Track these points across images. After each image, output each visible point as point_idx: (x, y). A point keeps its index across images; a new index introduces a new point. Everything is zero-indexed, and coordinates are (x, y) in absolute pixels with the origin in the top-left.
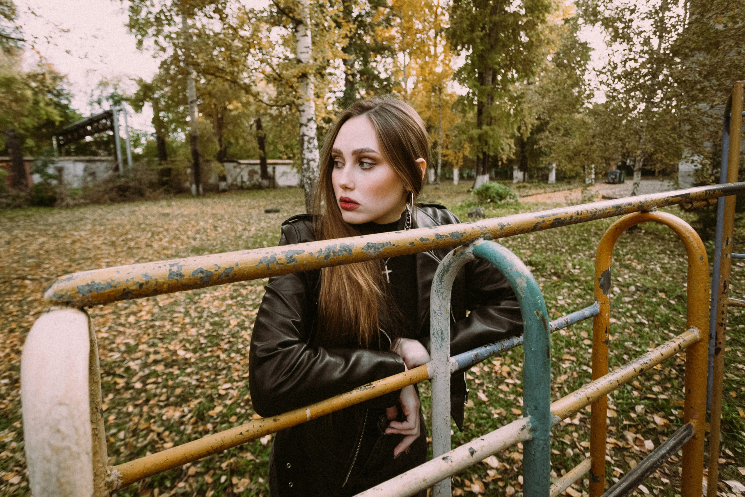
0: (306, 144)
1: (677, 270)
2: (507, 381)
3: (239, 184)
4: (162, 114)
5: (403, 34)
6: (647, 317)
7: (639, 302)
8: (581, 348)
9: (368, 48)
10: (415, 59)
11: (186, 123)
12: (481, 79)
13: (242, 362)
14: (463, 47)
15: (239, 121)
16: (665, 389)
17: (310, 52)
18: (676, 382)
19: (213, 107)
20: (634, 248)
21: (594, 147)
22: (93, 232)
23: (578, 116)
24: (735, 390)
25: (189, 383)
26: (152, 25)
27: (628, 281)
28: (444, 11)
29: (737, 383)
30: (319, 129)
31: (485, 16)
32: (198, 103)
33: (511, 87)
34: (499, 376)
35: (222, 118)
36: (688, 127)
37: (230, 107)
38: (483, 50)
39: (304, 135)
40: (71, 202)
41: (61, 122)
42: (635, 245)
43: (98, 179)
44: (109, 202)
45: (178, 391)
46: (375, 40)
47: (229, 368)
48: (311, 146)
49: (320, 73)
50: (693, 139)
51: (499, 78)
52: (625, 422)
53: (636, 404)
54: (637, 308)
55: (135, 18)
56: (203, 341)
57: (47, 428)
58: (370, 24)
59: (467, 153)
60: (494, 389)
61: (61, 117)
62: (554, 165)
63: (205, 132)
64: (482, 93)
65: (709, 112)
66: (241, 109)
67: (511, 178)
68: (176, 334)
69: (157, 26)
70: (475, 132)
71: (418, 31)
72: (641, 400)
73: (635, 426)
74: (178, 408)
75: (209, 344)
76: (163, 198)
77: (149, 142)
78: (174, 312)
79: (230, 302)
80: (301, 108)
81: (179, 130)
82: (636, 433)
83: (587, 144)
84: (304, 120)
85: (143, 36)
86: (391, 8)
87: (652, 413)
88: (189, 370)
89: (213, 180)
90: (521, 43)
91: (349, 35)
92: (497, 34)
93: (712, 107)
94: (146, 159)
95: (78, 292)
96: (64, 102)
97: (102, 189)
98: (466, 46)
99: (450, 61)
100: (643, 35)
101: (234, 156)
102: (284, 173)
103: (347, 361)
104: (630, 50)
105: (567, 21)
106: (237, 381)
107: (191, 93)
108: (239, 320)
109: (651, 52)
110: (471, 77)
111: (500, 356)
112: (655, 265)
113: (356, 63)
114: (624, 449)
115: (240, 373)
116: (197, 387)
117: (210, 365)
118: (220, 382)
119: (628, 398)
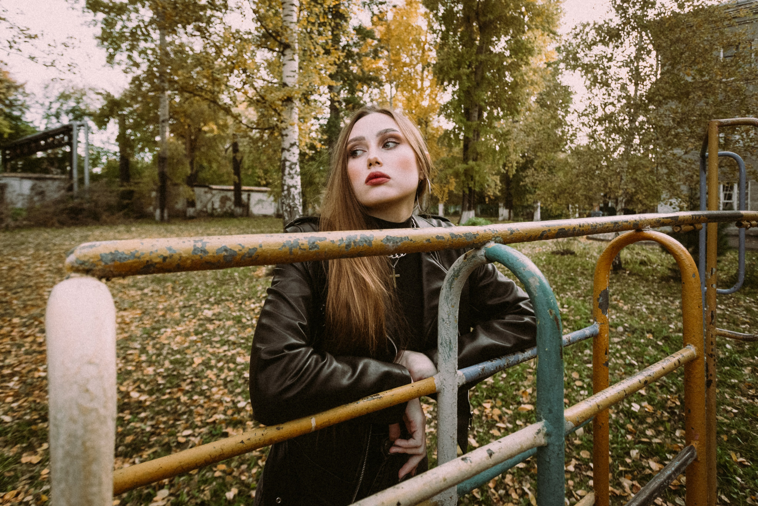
0: (287, 170)
1: (663, 311)
2: (498, 425)
3: (209, 211)
4: (129, 131)
5: (390, 67)
6: (636, 358)
7: (627, 343)
8: (573, 389)
9: (354, 78)
10: (402, 92)
11: (155, 143)
12: (468, 115)
13: (206, 406)
14: (450, 83)
15: (214, 144)
16: (658, 433)
17: (297, 76)
18: (668, 425)
19: (186, 127)
20: (620, 288)
21: (579, 185)
22: (36, 258)
23: (562, 156)
24: (727, 433)
25: (143, 430)
26: (127, 40)
27: (615, 322)
28: (432, 48)
29: (728, 425)
30: (302, 155)
31: (471, 55)
32: (170, 122)
33: (496, 124)
34: (489, 419)
35: (195, 140)
36: (665, 171)
37: (205, 128)
38: (469, 87)
39: (286, 160)
40: (12, 224)
41: (10, 134)
42: (621, 285)
43: (48, 199)
44: (57, 225)
45: (129, 439)
46: (362, 70)
47: (191, 412)
48: (293, 172)
49: (306, 98)
50: (671, 182)
51: (485, 114)
52: (621, 468)
53: (630, 449)
54: (626, 350)
55: (108, 31)
56: (161, 381)
57: (75, 387)
58: (358, 54)
59: (452, 188)
60: (484, 434)
61: (11, 128)
62: (539, 204)
63: (175, 153)
64: (468, 128)
65: (684, 157)
66: (216, 132)
67: (496, 214)
68: (129, 373)
69: (132, 41)
70: (461, 167)
71: (405, 65)
72: (635, 444)
73: (631, 472)
74: (127, 459)
75: (168, 385)
76: (122, 223)
77: (109, 162)
78: (129, 348)
79: (194, 338)
80: (284, 133)
81: (147, 150)
82: (632, 480)
83: (571, 183)
84: (286, 145)
85: (115, 50)
86: (379, 41)
87: (647, 458)
88: (143, 415)
89: (180, 205)
90: (507, 83)
91: (338, 62)
92: (483, 72)
93: (686, 153)
94: (105, 180)
95: (101, 260)
96: (16, 113)
97: (51, 210)
98: (453, 82)
99: (436, 95)
100: (620, 81)
101: (205, 180)
102: (260, 201)
103: (355, 369)
104: (609, 95)
105: (549, 65)
106: (200, 427)
107: (163, 112)
108: (204, 358)
109: (628, 97)
110: (457, 112)
111: (491, 398)
112: (641, 306)
113: (342, 92)
114: (621, 497)
115: (204, 418)
116: (152, 434)
117: (169, 408)
118: (180, 428)
119: (622, 443)
